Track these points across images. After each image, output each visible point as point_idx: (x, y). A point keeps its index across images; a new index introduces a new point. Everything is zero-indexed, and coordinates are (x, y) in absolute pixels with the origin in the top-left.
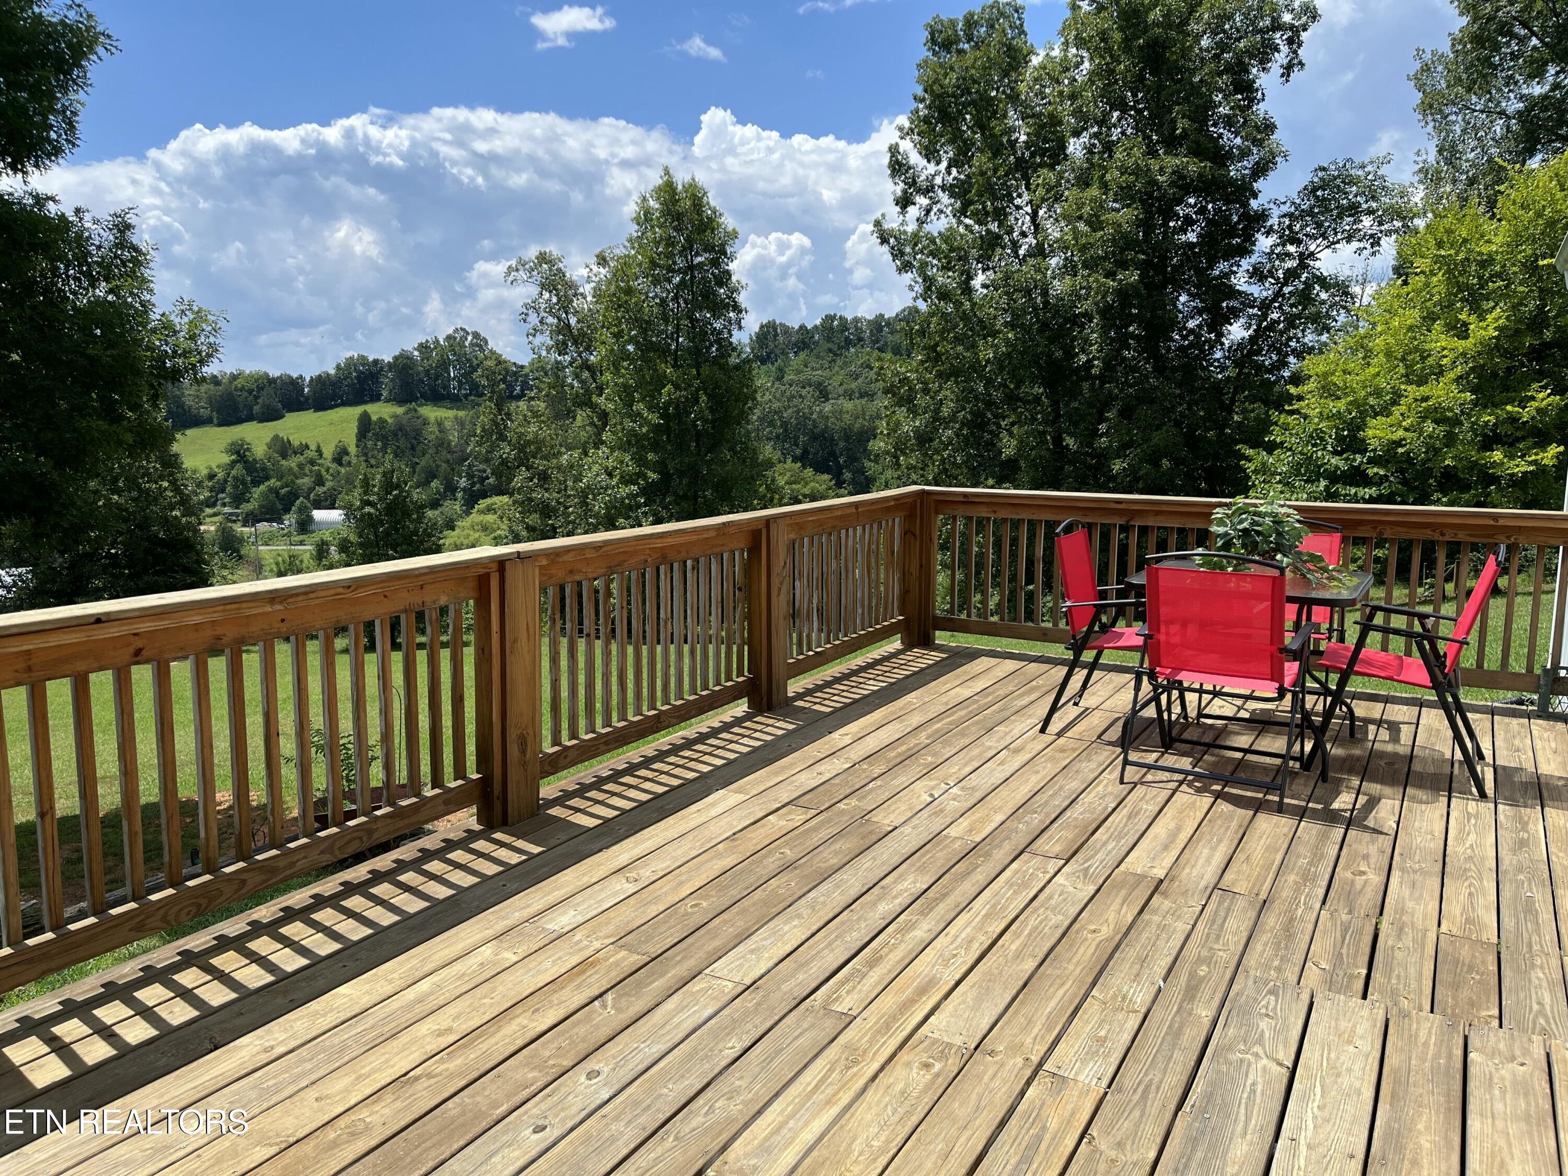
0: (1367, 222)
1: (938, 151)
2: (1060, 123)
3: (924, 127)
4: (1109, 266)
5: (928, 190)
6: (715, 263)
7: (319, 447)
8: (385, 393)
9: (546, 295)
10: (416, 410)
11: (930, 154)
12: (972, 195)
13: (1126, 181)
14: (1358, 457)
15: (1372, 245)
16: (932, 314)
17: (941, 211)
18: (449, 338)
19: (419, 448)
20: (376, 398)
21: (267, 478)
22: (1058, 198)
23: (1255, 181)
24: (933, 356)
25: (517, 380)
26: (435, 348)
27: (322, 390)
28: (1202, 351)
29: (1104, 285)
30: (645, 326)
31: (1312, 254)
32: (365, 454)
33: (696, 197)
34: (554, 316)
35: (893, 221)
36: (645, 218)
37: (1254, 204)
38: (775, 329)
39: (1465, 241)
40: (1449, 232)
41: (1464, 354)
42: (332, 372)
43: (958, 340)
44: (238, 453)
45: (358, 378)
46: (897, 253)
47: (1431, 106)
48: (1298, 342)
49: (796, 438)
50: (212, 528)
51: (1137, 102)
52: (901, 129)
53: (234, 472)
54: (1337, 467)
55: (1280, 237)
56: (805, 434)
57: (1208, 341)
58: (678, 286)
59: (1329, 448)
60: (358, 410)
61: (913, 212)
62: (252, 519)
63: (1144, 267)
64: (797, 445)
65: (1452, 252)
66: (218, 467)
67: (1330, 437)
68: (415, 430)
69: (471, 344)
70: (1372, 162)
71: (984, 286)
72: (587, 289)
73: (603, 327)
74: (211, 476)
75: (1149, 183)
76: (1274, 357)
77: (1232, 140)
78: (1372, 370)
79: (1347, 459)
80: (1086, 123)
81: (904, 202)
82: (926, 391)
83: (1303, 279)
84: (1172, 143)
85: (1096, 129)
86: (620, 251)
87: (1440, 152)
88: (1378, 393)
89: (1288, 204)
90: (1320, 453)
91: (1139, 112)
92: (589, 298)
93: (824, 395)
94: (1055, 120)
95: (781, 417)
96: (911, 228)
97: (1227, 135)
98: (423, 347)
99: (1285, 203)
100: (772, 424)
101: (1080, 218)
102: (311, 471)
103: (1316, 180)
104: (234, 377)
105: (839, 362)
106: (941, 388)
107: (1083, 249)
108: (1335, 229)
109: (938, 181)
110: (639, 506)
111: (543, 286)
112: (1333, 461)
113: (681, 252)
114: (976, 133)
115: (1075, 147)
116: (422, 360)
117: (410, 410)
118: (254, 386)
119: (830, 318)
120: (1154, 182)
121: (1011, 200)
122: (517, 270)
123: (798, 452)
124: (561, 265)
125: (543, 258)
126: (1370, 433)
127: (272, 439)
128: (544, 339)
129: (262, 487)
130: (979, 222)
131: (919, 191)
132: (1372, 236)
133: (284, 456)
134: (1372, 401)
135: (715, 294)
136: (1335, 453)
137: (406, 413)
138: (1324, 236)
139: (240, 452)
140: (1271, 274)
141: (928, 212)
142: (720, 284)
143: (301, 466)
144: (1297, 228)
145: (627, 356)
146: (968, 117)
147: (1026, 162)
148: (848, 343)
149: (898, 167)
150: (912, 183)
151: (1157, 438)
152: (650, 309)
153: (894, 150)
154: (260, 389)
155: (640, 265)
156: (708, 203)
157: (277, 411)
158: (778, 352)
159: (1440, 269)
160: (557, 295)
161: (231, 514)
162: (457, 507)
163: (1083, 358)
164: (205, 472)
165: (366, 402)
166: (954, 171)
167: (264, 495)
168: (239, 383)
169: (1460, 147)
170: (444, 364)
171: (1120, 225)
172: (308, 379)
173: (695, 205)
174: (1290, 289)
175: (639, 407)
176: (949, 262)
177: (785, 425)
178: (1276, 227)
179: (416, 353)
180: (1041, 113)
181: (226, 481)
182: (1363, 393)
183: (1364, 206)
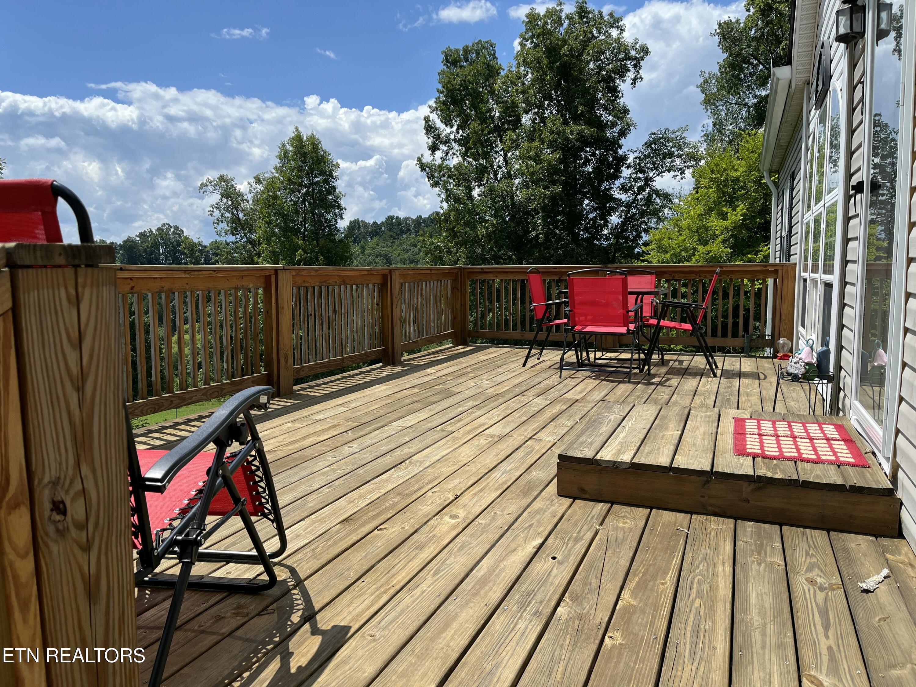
0: (678, 161)
1: (451, 121)
2: (517, 107)
3: (443, 107)
4: (546, 183)
5: (447, 142)
6: (326, 181)
9: (225, 200)
11: (447, 122)
12: (470, 144)
13: (553, 138)
15: (681, 174)
16: (450, 210)
17: (454, 154)
18: (159, 229)
22: (518, 147)
23: (620, 139)
24: (452, 233)
25: (202, 255)
26: (150, 235)
28: (597, 230)
29: (543, 193)
30: (285, 217)
31: (651, 178)
33: (315, 144)
34: (229, 212)
35: (427, 158)
36: (284, 156)
37: (620, 152)
38: (359, 224)
39: (725, 170)
40: (717, 165)
41: (727, 229)
43: (467, 224)
46: (431, 176)
47: (709, 101)
48: (646, 225)
51: (558, 96)
52: (430, 107)
55: (634, 169)
57: (600, 225)
58: (304, 195)
61: (439, 154)
63: (565, 184)
65: (719, 175)
69: (173, 233)
70: (679, 130)
71: (479, 195)
72: (249, 197)
73: (260, 218)
75: (565, 139)
76: (635, 234)
77: (608, 118)
78: (682, 238)
80: (531, 107)
81: (433, 148)
82: (449, 253)
83: (647, 191)
84: (576, 118)
85: (536, 110)
86: (268, 175)
87: (714, 125)
88: (686, 249)
89: (638, 152)
91: (559, 102)
92: (251, 202)
93: (389, 262)
94: (514, 105)
96: (438, 162)
97: (604, 115)
99: (636, 151)
101: (530, 157)
103: (651, 139)
105: (397, 243)
106: (457, 251)
107: (532, 174)
108: (662, 165)
109: (452, 137)
111: (222, 195)
113: (306, 175)
114: (472, 111)
115: (525, 120)
116: (142, 243)
119: (390, 218)
120: (567, 139)
121: (492, 148)
122: (207, 186)
124: (233, 183)
125: (222, 178)
128: (223, 226)
130: (475, 159)
131: (442, 142)
132: (681, 169)
134: (683, 253)
135: (327, 199)
138: (656, 169)
140: (631, 188)
141: (447, 154)
142: (330, 193)
144: (643, 165)
145: (274, 234)
146: (467, 102)
147: (500, 127)
148: (402, 232)
149: (429, 128)
150: (437, 137)
152: (288, 207)
153: (427, 119)
155: (282, 182)
156: (321, 147)
158: (360, 236)
159: (713, 184)
160: (231, 200)
163: (534, 233)
166: (461, 132)
169: (725, 123)
170: (156, 245)
171: (550, 161)
173: (313, 148)
174: (641, 196)
176: (459, 182)
178: (632, 164)
179: (138, 239)
180: (507, 101)
182: (678, 250)
183: (676, 153)
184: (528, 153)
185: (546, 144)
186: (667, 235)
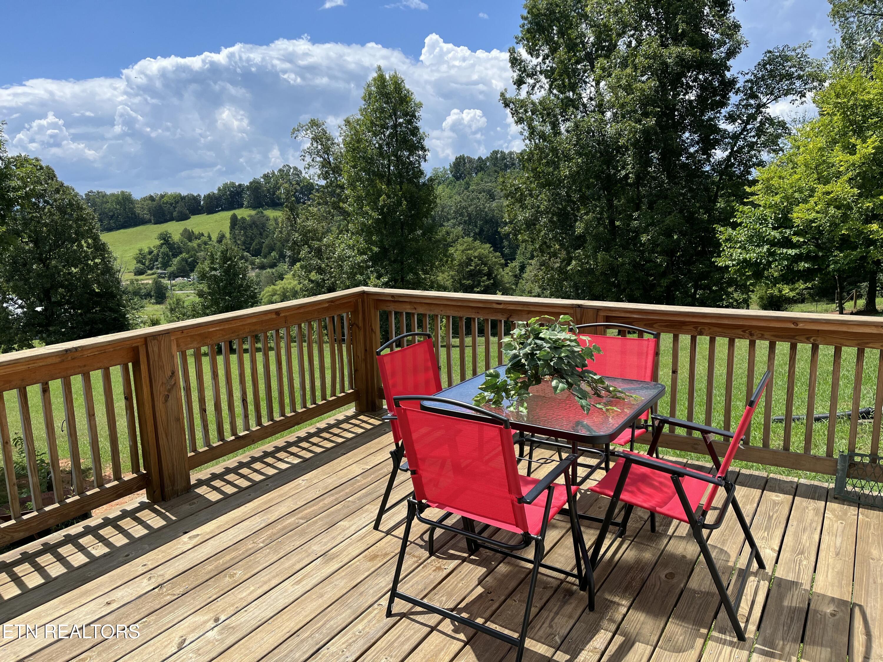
0: (798, 83)
1: (538, 50)
3: (529, 35)
4: (638, 116)
5: (533, 74)
6: (410, 122)
7: (209, 234)
8: (245, 203)
9: (315, 145)
10: (262, 213)
11: (533, 52)
12: (556, 75)
13: (648, 63)
14: (788, 231)
15: (801, 97)
16: (533, 149)
17: (541, 87)
18: (280, 170)
19: (265, 234)
20: (241, 206)
21: (181, 253)
22: (609, 75)
23: (728, 60)
24: (535, 174)
26: (273, 177)
27: (210, 202)
29: (634, 127)
30: (370, 161)
31: (764, 104)
32: (235, 238)
34: (321, 157)
35: (511, 94)
36: (369, 97)
37: (728, 75)
38: (464, 160)
39: (854, 93)
40: (844, 87)
41: (853, 164)
42: (216, 192)
43: (550, 164)
44: (164, 239)
45: (230, 195)
46: (515, 112)
48: (757, 159)
49: (476, 222)
50: (150, 282)
51: (657, 14)
52: (516, 37)
53: (162, 250)
54: (775, 238)
55: (745, 95)
56: (480, 220)
57: (701, 160)
58: (388, 137)
59: (770, 225)
60: (229, 214)
61: (525, 88)
62: (173, 276)
63: (659, 117)
64: (477, 227)
65: (845, 100)
66: (154, 247)
67: (771, 218)
68: (262, 224)
69: (293, 174)
70: (800, 47)
72: (340, 140)
73: (347, 162)
74: (150, 253)
75: (662, 64)
76: (742, 169)
77: (715, 36)
78: (796, 177)
79: (781, 233)
81: (519, 82)
82: (531, 195)
83: (759, 119)
84: (677, 39)
85: (632, 32)
86: (356, 117)
88: (800, 190)
89: (750, 74)
90: (764, 229)
91: (659, 21)
92: (341, 146)
93: (492, 197)
94: (608, 28)
95: (467, 211)
96: (523, 96)
97: (711, 33)
98: (266, 176)
99: (747, 74)
100: (462, 215)
101: (620, 86)
102: (205, 248)
103: (766, 58)
104: (162, 196)
106: (540, 193)
107: (622, 106)
108: (778, 89)
109: (538, 68)
110: (368, 267)
111: (313, 139)
112: (772, 233)
113: (389, 117)
114: (559, 38)
115: (620, 44)
116: (266, 184)
117: (259, 212)
118: (173, 201)
119: (496, 152)
120: (665, 63)
121: (582, 79)
122: (298, 130)
123: (477, 230)
124: (324, 127)
125: (313, 123)
126: (795, 215)
127: (183, 231)
128: (316, 170)
129: (178, 258)
130: (561, 92)
131: (528, 76)
132: (800, 92)
133: (190, 241)
134: (797, 195)
135: (410, 141)
136: (774, 228)
137: (257, 214)
138: (772, 94)
139: (165, 239)
140: (739, 117)
141: (533, 87)
142: (413, 135)
143: (199, 245)
144: (755, 89)
145: (360, 179)
146: (555, 28)
147: (592, 55)
149: (515, 61)
150: (523, 70)
151: (668, 220)
152: (372, 151)
153: (512, 51)
154: (177, 202)
155: (366, 125)
156: (404, 87)
157: (186, 215)
158: (466, 173)
159: (838, 111)
160: (322, 144)
161: (161, 273)
162: (286, 267)
163: (623, 173)
164: (147, 250)
165: (235, 208)
166: (547, 62)
167: (180, 262)
168: (165, 199)
169: (856, 38)
170: (278, 186)
171: (644, 91)
172: (203, 196)
174: (751, 126)
175: (367, 208)
176: (543, 117)
177: (469, 215)
178: (742, 89)
179: (262, 180)
180: (600, 24)
181: (158, 255)
182: (791, 191)
183: (796, 74)
184: (618, 81)
185: (639, 71)
186: (778, 174)
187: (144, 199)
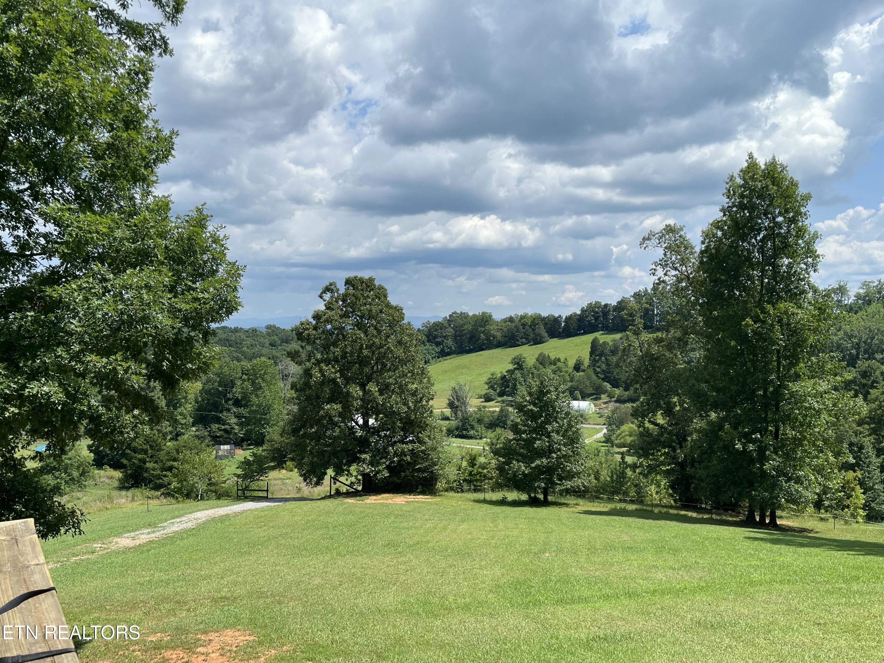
7: (566, 360)
8: (611, 326)
20: (605, 328)
27: (572, 324)
32: (594, 365)
34: (676, 269)
42: (579, 312)
45: (594, 316)
50: (498, 410)
53: (514, 376)
60: (590, 337)
66: (507, 372)
74: (503, 378)
98: (637, 295)
104: (522, 317)
118: (532, 323)
122: (650, 239)
127: (539, 355)
133: (544, 365)
139: (519, 363)
154: (536, 324)
157: (544, 337)
161: (512, 401)
164: (499, 375)
165: (597, 331)
168: (525, 321)
172: (564, 318)
179: (632, 299)
181: (510, 381)
187: (505, 321)
